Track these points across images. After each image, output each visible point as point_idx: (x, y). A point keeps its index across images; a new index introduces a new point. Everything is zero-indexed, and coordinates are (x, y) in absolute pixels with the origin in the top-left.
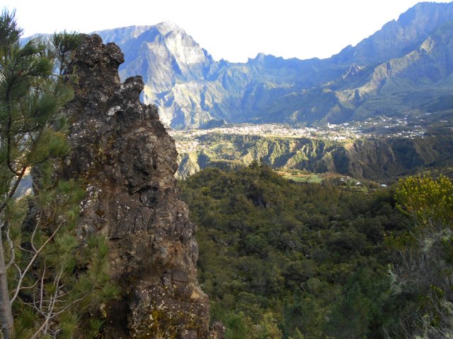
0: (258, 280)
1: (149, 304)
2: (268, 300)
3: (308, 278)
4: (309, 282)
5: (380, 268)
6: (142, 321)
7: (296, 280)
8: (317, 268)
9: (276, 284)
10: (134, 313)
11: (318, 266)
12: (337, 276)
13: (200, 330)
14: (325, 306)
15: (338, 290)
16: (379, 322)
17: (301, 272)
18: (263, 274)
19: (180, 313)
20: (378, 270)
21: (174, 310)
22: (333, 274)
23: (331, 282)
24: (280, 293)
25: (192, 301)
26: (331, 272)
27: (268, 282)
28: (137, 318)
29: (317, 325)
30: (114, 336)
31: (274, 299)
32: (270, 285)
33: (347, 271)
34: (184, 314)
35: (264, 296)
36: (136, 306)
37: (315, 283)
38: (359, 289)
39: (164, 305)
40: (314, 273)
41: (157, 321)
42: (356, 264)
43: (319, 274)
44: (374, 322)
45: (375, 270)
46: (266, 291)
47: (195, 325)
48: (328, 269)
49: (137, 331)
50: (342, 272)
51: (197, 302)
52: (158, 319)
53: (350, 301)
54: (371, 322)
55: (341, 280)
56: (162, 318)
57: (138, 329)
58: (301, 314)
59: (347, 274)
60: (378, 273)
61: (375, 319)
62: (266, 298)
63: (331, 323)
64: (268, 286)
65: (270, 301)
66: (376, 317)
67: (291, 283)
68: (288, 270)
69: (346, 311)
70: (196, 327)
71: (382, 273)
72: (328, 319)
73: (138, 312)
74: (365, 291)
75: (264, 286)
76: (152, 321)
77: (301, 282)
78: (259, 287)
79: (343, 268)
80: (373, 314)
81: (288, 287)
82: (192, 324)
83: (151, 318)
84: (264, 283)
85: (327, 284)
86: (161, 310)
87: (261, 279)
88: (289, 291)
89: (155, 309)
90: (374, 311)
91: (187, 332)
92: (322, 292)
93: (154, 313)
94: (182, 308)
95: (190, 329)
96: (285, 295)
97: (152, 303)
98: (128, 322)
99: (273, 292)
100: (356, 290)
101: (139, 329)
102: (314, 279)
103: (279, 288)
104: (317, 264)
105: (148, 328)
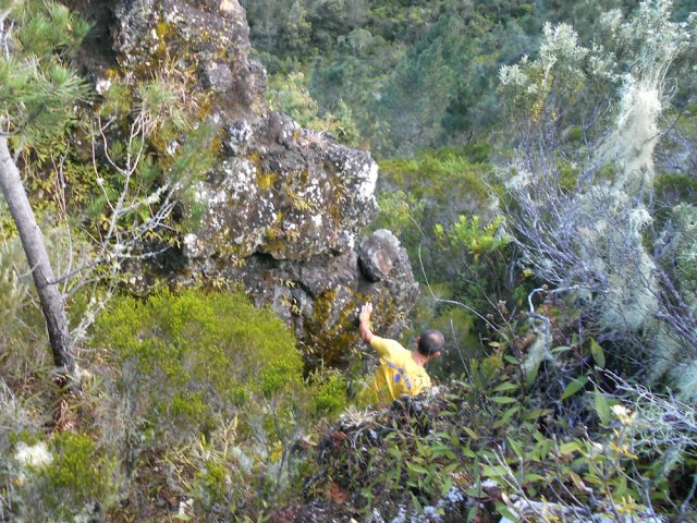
0: (264, 25)
1: (150, 11)
2: (279, 61)
3: (351, 29)
4: (352, 35)
5: (476, 20)
6: (139, 40)
7: (330, 29)
8: (370, 13)
9: (296, 34)
10: (123, 25)
11: (372, 9)
12: (401, 28)
13: (236, 65)
14: (373, 77)
15: (400, 52)
16: (466, 102)
17: (341, 17)
18: (275, 16)
19: (204, 33)
20: (473, 23)
21: (195, 26)
22: (395, 25)
23: (390, 38)
24: (300, 49)
25: (222, 14)
26: (393, 20)
27: (282, 31)
28: (130, 33)
29: (364, 102)
30: (86, 64)
31: (289, 59)
32: (284, 36)
33: (420, 21)
34: (211, 34)
35: (272, 53)
36: (126, 13)
37: (362, 37)
38: (439, 50)
39: (177, 14)
40: (364, 20)
41: (164, 43)
42: (437, 10)
43: (371, 23)
44: (458, 101)
45: (467, 22)
46: (277, 46)
47: (227, 55)
48: (388, 15)
49: (129, 56)
50: (411, 21)
51: (230, 17)
52: (167, 39)
53: (420, 69)
54: (452, 102)
55: (407, 36)
56: (174, 38)
57: (130, 53)
58: (340, 83)
59: (420, 26)
60: (471, 27)
61: (460, 99)
62: (275, 58)
63: (383, 101)
64: (281, 37)
65: (282, 64)
66: (462, 95)
67: (322, 34)
68: (319, 11)
69: (411, 84)
70: (229, 60)
71: (478, 28)
72: (378, 97)
73: (130, 23)
74: (446, 55)
75: (273, 37)
76: (156, 42)
77: (339, 34)
78: (265, 37)
79: (413, 15)
80: (459, 90)
81: (315, 41)
82: (222, 54)
83: (155, 36)
84: (274, 32)
85: (382, 40)
86: (171, 23)
87: (269, 24)
88: (317, 49)
89: (162, 20)
90: (461, 85)
91: (215, 65)
92: (371, 53)
93: (159, 26)
94: (207, 23)
95: (219, 62)
96: (310, 54)
97: (155, 8)
98: (112, 40)
99: (290, 49)
100: (434, 51)
101: (132, 53)
102: (361, 30)
103: (301, 42)
104: (371, 5)
105: (148, 53)
